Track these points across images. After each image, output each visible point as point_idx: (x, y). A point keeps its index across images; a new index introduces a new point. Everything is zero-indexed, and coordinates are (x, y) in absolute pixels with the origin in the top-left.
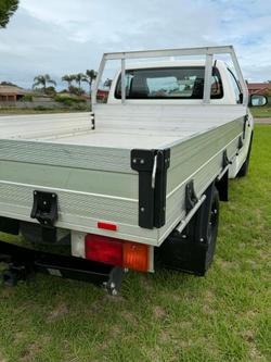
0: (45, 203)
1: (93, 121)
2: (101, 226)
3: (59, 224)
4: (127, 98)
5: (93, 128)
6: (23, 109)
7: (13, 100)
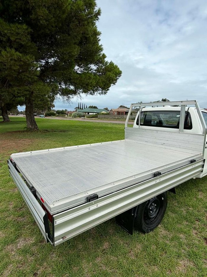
7: (123, 115)
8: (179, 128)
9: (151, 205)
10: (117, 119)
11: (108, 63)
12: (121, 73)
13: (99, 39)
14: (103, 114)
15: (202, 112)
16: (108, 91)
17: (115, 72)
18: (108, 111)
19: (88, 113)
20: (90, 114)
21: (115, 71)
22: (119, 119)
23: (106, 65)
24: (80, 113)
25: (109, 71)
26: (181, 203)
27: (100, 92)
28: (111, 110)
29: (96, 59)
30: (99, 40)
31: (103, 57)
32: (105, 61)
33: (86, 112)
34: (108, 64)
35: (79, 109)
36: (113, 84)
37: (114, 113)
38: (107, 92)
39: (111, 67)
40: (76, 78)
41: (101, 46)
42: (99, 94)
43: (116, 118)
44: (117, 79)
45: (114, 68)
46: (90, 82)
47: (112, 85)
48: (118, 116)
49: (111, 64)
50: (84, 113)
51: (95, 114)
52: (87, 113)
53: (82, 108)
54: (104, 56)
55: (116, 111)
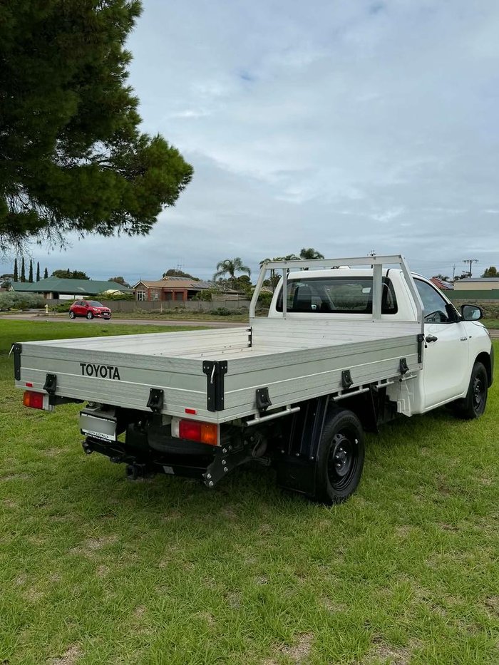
0: (157, 397)
1: (250, 337)
2: (188, 411)
3: (164, 412)
4: (289, 310)
5: (250, 346)
6: (195, 313)
7: (182, 299)
8: (371, 313)
9: (338, 451)
10: (164, 313)
11: (148, 139)
12: (191, 173)
13: (124, 71)
14: (110, 297)
15: (414, 278)
16: (154, 226)
17: (173, 169)
18: (125, 288)
19: (56, 295)
20: (62, 297)
21: (173, 166)
22: (169, 313)
23: (142, 145)
24: (24, 294)
25: (154, 165)
26: (389, 465)
27: (129, 225)
28: (140, 285)
29: (114, 127)
30: (126, 75)
31: (132, 121)
32: (137, 132)
33: (46, 293)
34: (149, 143)
35: (16, 280)
36: (166, 205)
37: (149, 294)
38: (151, 228)
39: (160, 152)
40: (61, 183)
41: (129, 89)
42: (127, 234)
43: (161, 310)
44: (180, 188)
45: (169, 155)
46: (104, 198)
47: (163, 205)
48: (166, 303)
49: (159, 142)
50: (37, 295)
51: (80, 298)
52: (50, 296)
53: (27, 277)
54: (136, 120)
55: (156, 289)
